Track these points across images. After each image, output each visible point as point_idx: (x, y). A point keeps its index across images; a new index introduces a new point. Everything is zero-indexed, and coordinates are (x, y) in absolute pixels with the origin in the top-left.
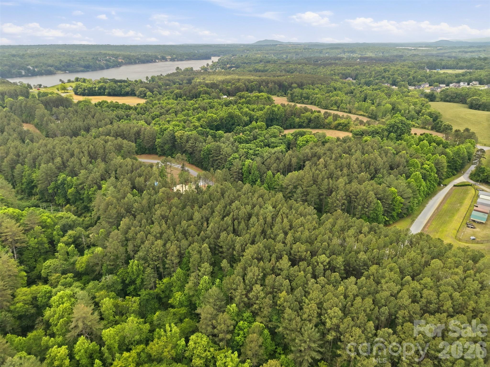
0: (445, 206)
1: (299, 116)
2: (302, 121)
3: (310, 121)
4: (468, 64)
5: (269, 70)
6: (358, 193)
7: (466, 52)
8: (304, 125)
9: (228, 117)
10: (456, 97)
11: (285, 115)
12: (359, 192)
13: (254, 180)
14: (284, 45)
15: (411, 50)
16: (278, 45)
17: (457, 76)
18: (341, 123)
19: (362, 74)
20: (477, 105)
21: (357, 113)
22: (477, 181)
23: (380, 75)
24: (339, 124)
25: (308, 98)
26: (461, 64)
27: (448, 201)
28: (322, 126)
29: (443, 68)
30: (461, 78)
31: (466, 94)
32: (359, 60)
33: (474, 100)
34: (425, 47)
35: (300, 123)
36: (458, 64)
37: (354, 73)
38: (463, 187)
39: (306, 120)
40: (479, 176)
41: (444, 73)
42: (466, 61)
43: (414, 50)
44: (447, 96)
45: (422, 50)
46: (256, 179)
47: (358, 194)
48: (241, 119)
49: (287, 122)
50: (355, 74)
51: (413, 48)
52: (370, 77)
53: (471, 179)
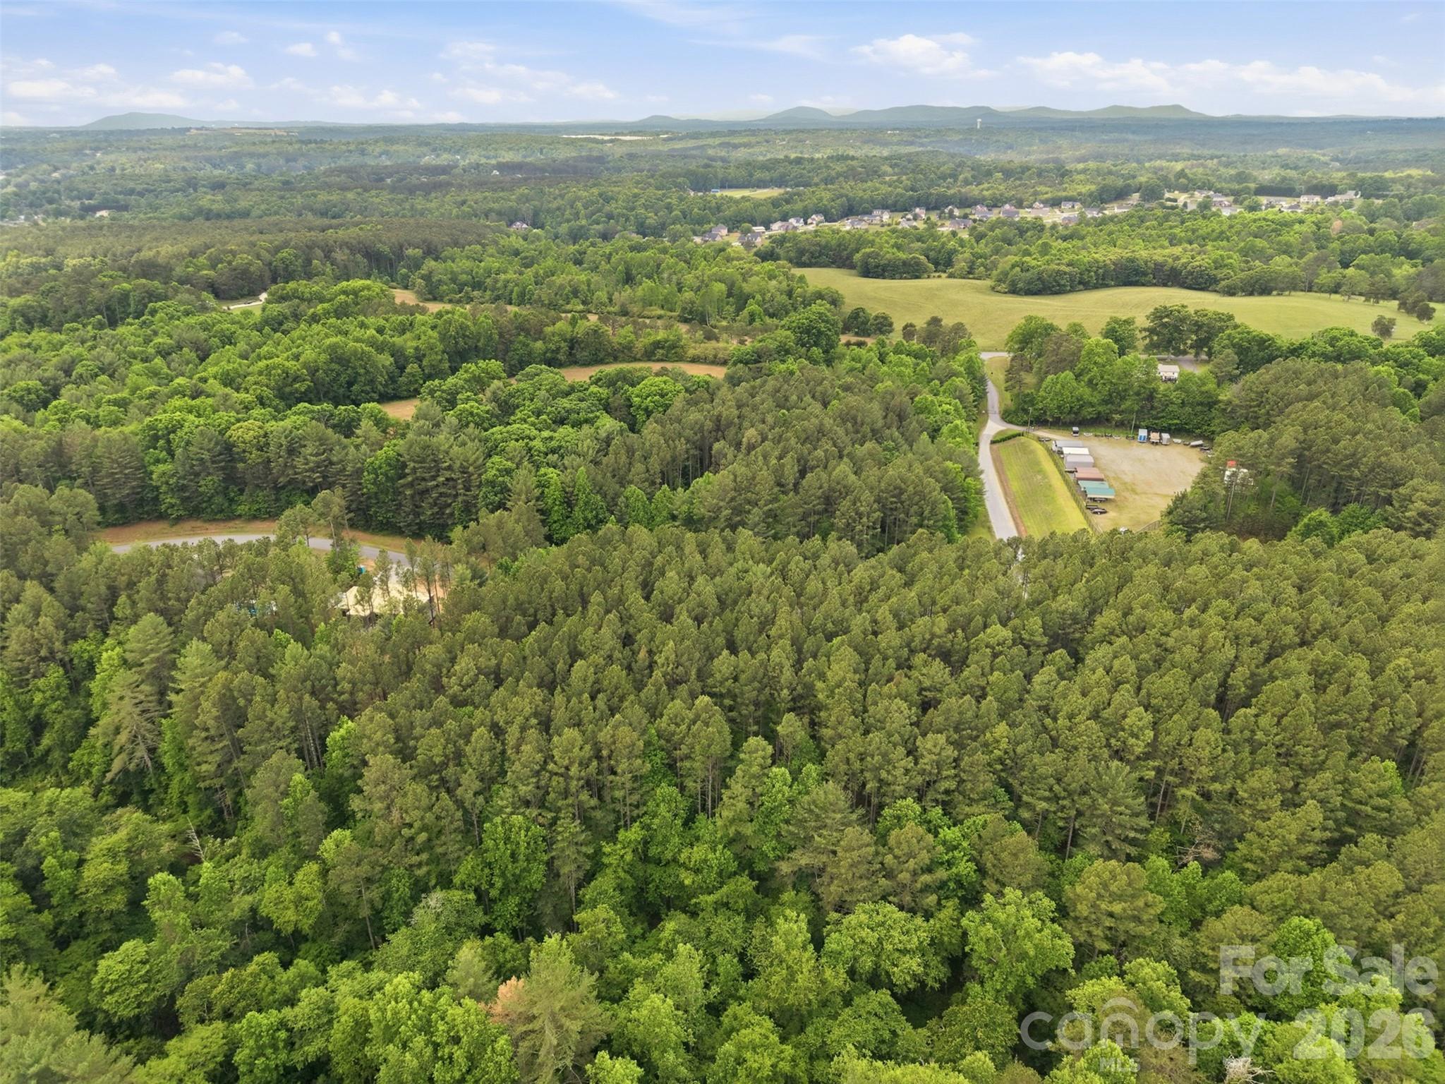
0: (1015, 486)
1: (539, 335)
2: (553, 347)
3: (573, 343)
4: (775, 175)
5: (255, 213)
6: (901, 489)
7: (736, 147)
8: (561, 357)
9: (332, 360)
10: (821, 254)
11: (501, 335)
12: (903, 486)
13: (593, 522)
14: (212, 130)
15: (603, 142)
16: (194, 132)
17: (775, 203)
18: (659, 342)
19: (548, 211)
20: (877, 267)
21: (646, 313)
22: (1025, 424)
23: (599, 210)
24: (657, 345)
25: (478, 285)
26: (758, 175)
27: (1010, 475)
28: (609, 354)
29: (723, 187)
30: (787, 207)
31: (839, 245)
32: (496, 172)
33: (869, 255)
34: (630, 134)
35: (548, 355)
36: (751, 175)
37: (526, 208)
38: (1011, 442)
39: (563, 344)
40: (1026, 411)
41: (743, 198)
42: (765, 167)
43: (611, 141)
44: (801, 252)
45: (630, 141)
46: (596, 517)
47: (902, 492)
48: (374, 365)
49: (510, 354)
50: (531, 212)
51: (606, 138)
52: (577, 216)
53: (1011, 422)
